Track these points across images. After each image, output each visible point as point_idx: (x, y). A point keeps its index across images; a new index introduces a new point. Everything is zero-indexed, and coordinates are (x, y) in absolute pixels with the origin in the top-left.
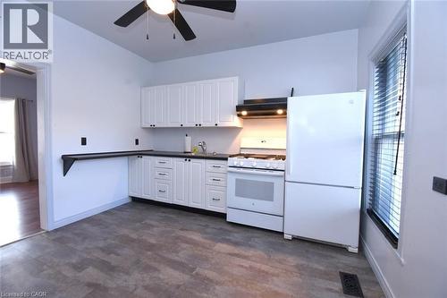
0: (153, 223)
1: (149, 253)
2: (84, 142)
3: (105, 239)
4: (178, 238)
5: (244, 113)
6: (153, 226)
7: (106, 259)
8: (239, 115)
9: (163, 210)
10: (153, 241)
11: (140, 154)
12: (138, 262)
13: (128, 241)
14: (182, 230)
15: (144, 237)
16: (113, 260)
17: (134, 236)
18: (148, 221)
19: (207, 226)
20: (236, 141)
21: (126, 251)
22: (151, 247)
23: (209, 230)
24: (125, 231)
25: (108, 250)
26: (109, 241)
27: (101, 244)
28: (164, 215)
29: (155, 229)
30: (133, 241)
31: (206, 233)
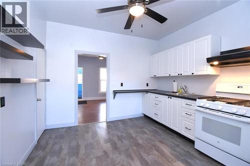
0: (147, 131)
1: (135, 148)
2: (122, 85)
3: (122, 132)
4: (154, 146)
5: (216, 63)
6: (145, 133)
7: (116, 142)
8: (212, 65)
9: (156, 125)
10: (140, 142)
11: (147, 91)
12: (127, 150)
13: (130, 137)
14: (160, 141)
15: (138, 138)
16: (119, 143)
17: (134, 135)
18: (145, 130)
19: (178, 145)
20: (213, 85)
21: (126, 142)
22: (138, 145)
23: (178, 149)
24: (132, 131)
25: (120, 138)
26: (123, 133)
27: (119, 134)
28: (155, 128)
29: (146, 135)
30: (132, 137)
31: (175, 150)
